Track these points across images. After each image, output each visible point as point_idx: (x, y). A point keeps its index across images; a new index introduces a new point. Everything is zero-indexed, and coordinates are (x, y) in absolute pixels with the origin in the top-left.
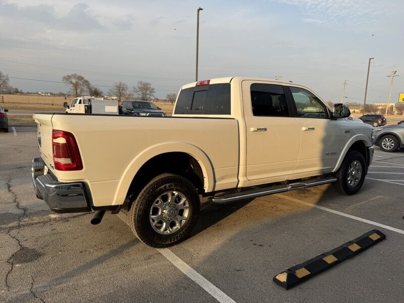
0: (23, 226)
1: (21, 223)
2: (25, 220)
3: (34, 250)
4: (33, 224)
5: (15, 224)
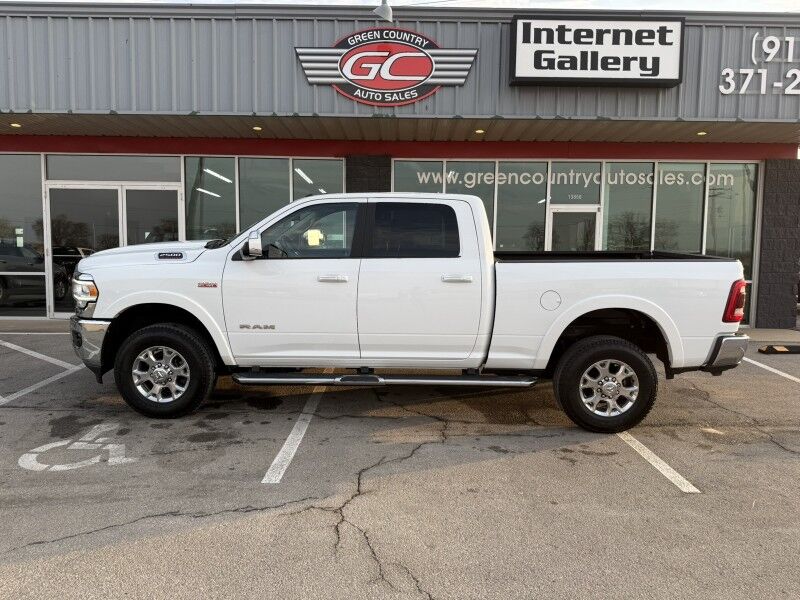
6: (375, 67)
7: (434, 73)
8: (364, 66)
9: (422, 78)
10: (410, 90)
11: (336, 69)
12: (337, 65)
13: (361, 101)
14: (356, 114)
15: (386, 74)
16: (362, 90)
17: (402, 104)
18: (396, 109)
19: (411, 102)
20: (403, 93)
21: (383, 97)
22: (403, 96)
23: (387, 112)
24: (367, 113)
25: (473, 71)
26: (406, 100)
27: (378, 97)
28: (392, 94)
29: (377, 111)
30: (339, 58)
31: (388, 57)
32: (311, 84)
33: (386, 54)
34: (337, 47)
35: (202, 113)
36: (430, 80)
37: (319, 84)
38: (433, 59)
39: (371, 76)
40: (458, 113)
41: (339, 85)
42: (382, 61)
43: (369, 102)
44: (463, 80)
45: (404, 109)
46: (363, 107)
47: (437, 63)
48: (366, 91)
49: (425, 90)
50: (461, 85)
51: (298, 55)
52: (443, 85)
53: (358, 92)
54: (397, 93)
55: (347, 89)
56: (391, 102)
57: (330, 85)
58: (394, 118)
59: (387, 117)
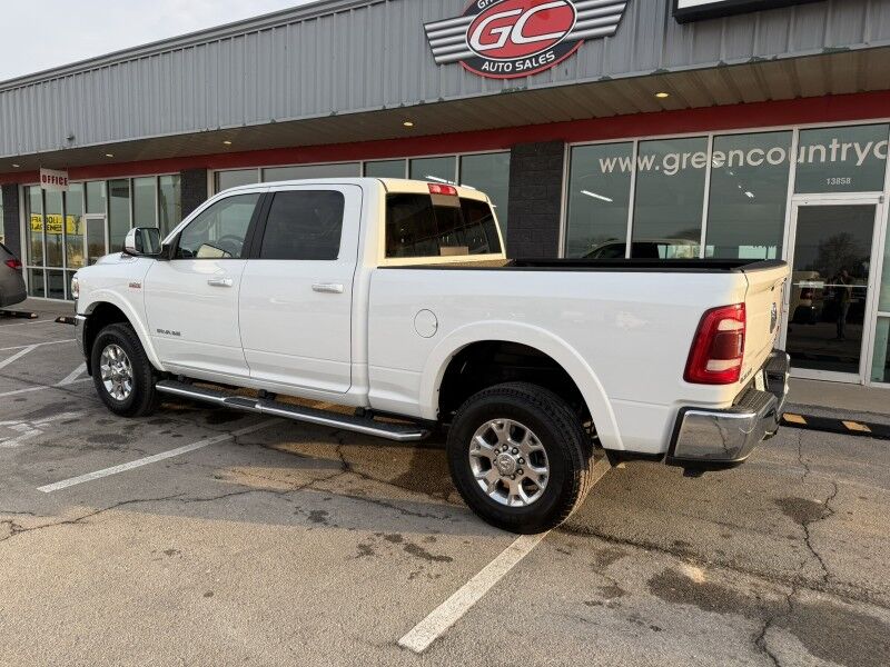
0: (784, 580)
1: (789, 591)
2: (774, 597)
3: (786, 512)
4: (760, 575)
5: (807, 597)
6: (505, 31)
7: (576, 25)
8: (494, 31)
9: (560, 34)
10: (545, 53)
11: (463, 42)
12: (464, 37)
13: (488, 75)
14: (484, 93)
15: (518, 38)
16: (490, 62)
17: (537, 72)
18: (530, 79)
19: (546, 68)
20: (537, 57)
21: (514, 67)
22: (537, 62)
23: (518, 85)
24: (494, 88)
25: (628, 14)
26: (541, 66)
27: (508, 67)
28: (524, 60)
29: (507, 85)
30: (467, 28)
31: (521, 15)
32: (439, 64)
33: (519, 11)
34: (466, 14)
35: (340, 113)
36: (571, 36)
37: (447, 63)
38: (575, 6)
39: (501, 43)
40: (605, 74)
41: (465, 60)
42: (512, 21)
43: (499, 75)
44: (613, 28)
45: (540, 78)
46: (490, 82)
47: (579, 11)
48: (494, 62)
49: (564, 50)
50: (611, 35)
51: (426, 32)
52: (587, 40)
53: (486, 66)
54: (530, 59)
55: (474, 63)
56: (523, 71)
57: (456, 62)
58: (526, 91)
59: (518, 92)
